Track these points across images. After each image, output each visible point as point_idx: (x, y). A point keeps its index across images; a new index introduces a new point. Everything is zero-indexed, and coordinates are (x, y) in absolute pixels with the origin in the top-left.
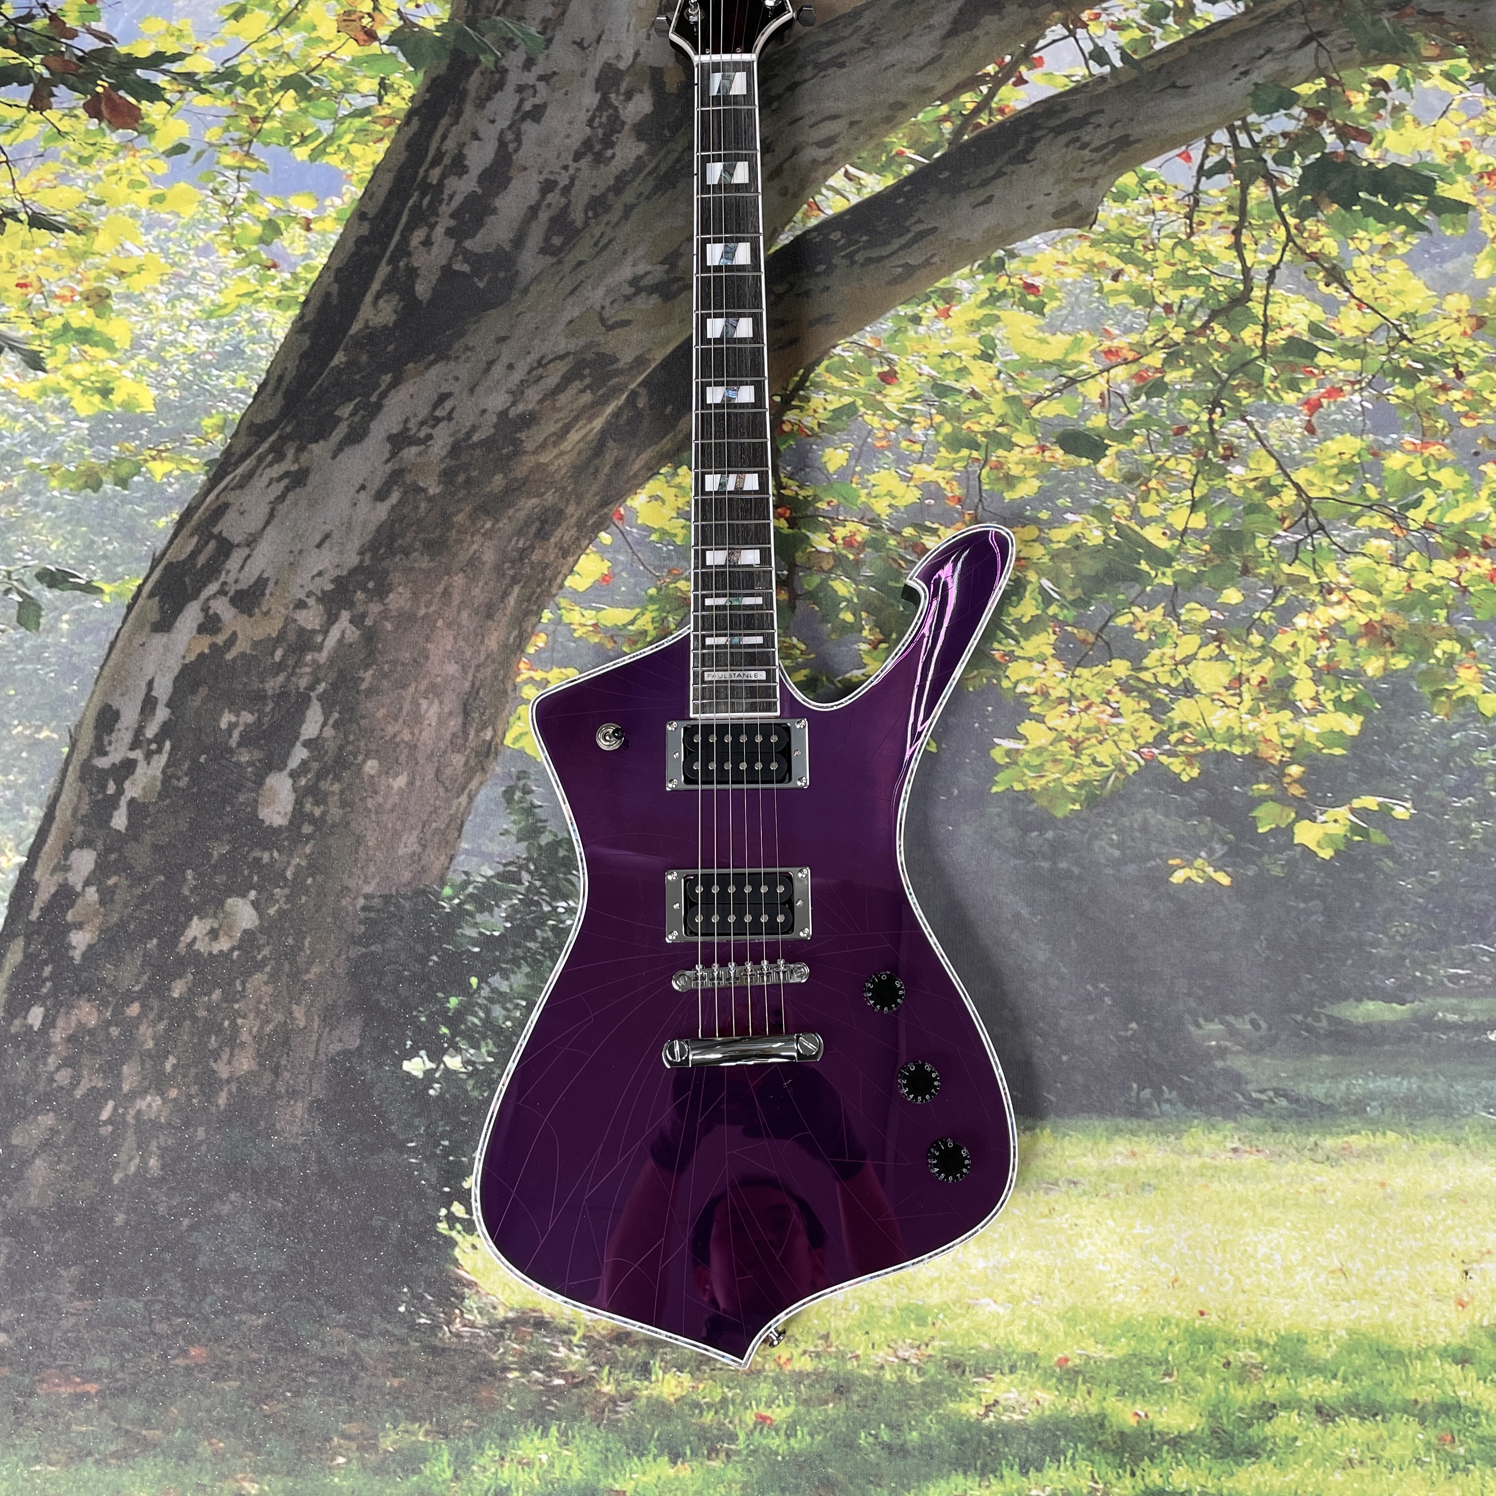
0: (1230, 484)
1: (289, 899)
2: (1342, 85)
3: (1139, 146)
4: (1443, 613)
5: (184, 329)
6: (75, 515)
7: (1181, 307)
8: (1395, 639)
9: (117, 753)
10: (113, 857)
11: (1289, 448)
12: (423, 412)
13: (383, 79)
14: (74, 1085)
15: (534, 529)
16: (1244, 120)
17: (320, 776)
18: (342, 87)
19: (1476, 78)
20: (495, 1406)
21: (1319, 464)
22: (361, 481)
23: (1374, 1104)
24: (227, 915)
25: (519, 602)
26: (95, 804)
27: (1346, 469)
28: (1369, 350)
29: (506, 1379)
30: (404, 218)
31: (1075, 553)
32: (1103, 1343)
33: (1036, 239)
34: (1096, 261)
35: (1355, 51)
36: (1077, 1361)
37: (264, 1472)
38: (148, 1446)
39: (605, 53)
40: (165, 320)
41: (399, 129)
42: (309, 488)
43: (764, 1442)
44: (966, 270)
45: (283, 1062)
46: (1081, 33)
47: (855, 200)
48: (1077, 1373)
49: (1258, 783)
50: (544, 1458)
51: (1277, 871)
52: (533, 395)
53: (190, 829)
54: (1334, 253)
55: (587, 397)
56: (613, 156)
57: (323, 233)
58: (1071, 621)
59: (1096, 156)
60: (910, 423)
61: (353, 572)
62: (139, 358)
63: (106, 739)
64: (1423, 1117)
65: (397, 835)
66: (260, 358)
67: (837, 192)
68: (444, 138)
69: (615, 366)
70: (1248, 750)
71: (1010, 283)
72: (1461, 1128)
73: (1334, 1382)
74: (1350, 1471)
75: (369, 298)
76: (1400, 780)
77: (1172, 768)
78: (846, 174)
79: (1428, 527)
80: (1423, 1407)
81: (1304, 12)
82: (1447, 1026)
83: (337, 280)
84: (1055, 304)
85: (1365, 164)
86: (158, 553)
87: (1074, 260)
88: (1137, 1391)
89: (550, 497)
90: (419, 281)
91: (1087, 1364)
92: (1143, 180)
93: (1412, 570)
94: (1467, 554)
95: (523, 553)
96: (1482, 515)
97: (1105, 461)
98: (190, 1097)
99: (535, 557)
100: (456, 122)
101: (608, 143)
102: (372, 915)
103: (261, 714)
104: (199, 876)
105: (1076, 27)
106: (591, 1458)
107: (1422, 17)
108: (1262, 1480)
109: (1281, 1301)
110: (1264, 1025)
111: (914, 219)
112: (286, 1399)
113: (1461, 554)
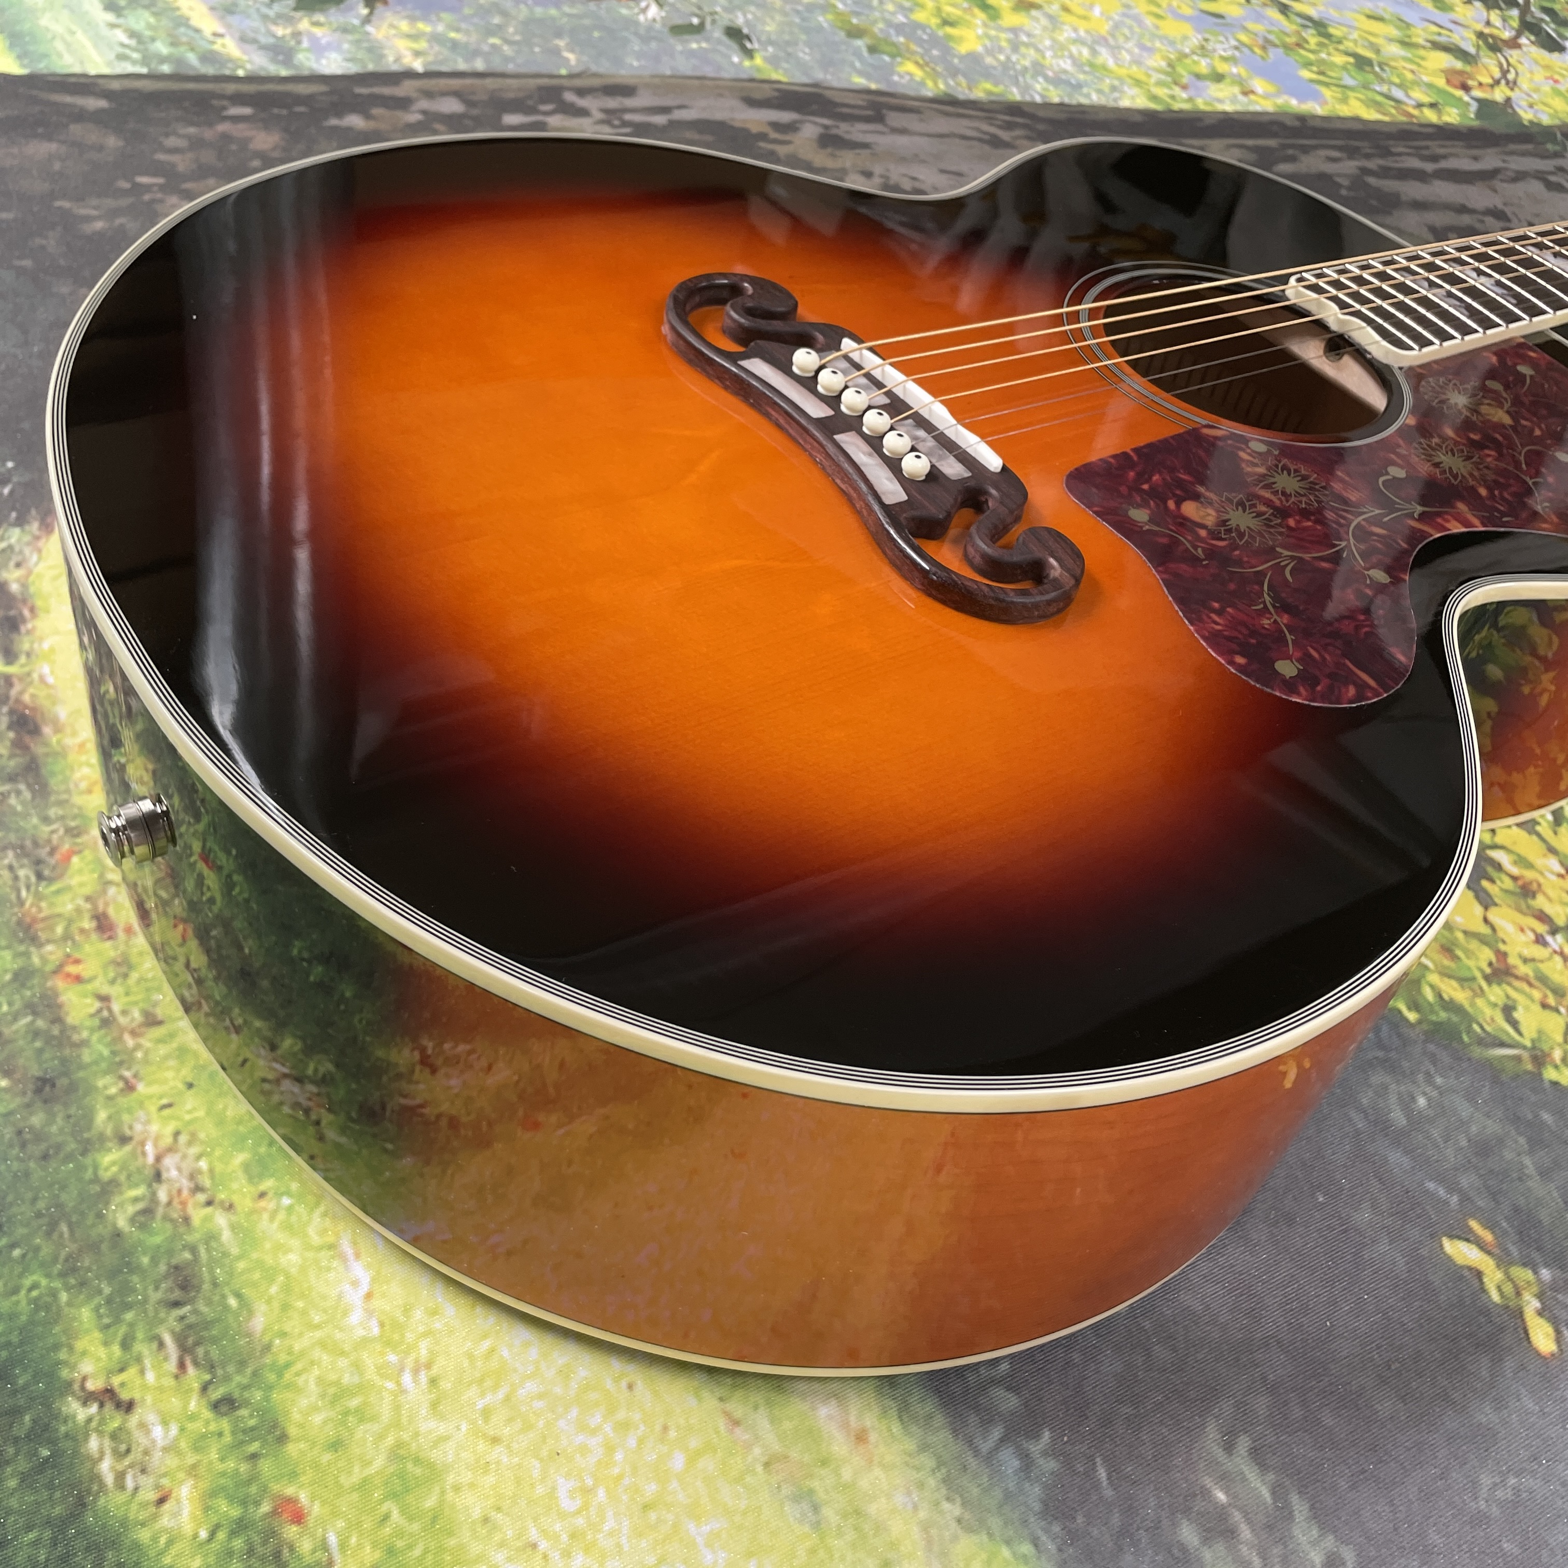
5: (1059, 53)
9: (589, 103)
13: (1439, 103)
18: (1397, 83)
36: (305, 1546)
41: (1410, 123)
48: (275, 1559)
62: (1003, 34)
86: (825, 85)
100: (1469, 148)
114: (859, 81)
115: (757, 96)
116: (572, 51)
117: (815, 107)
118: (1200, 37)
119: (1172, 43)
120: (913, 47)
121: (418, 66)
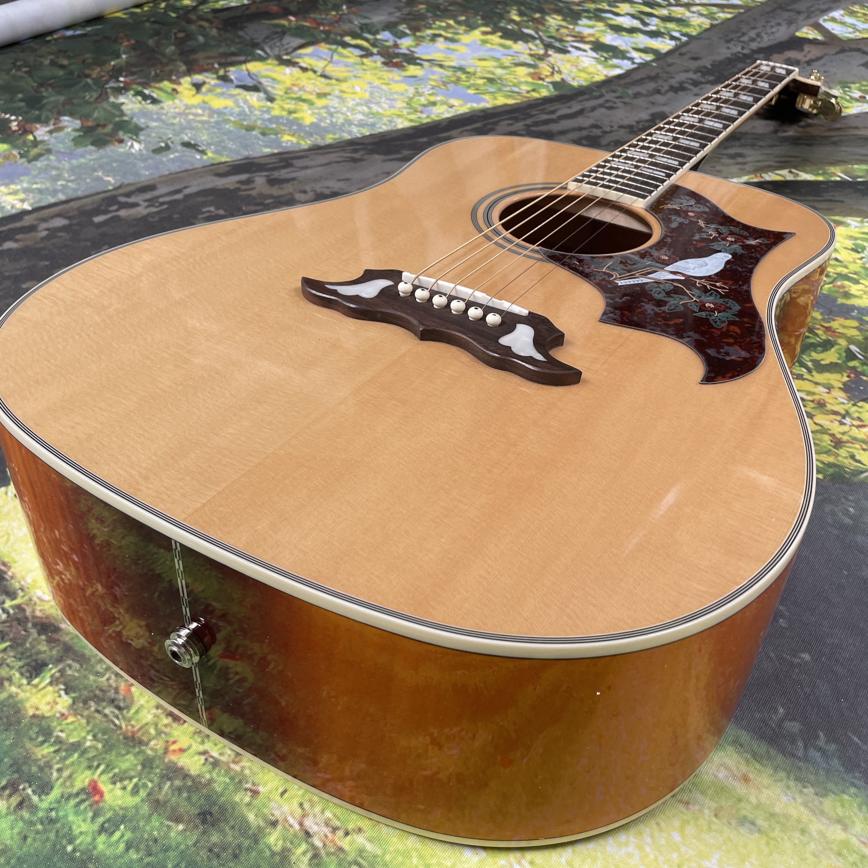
5: (353, 112)
9: (135, 199)
10: (76, 227)
13: (536, 89)
41: (529, 100)
42: (357, 165)
43: (71, 818)
44: (858, 219)
47: (791, 178)
57: (457, 110)
62: (321, 111)
67: (779, 175)
68: (551, 106)
75: (462, 129)
100: (563, 104)
114: (267, 151)
115: (220, 171)
116: (108, 176)
117: (254, 169)
118: (412, 88)
119: (402, 94)
120: (283, 128)
121: (27, 207)
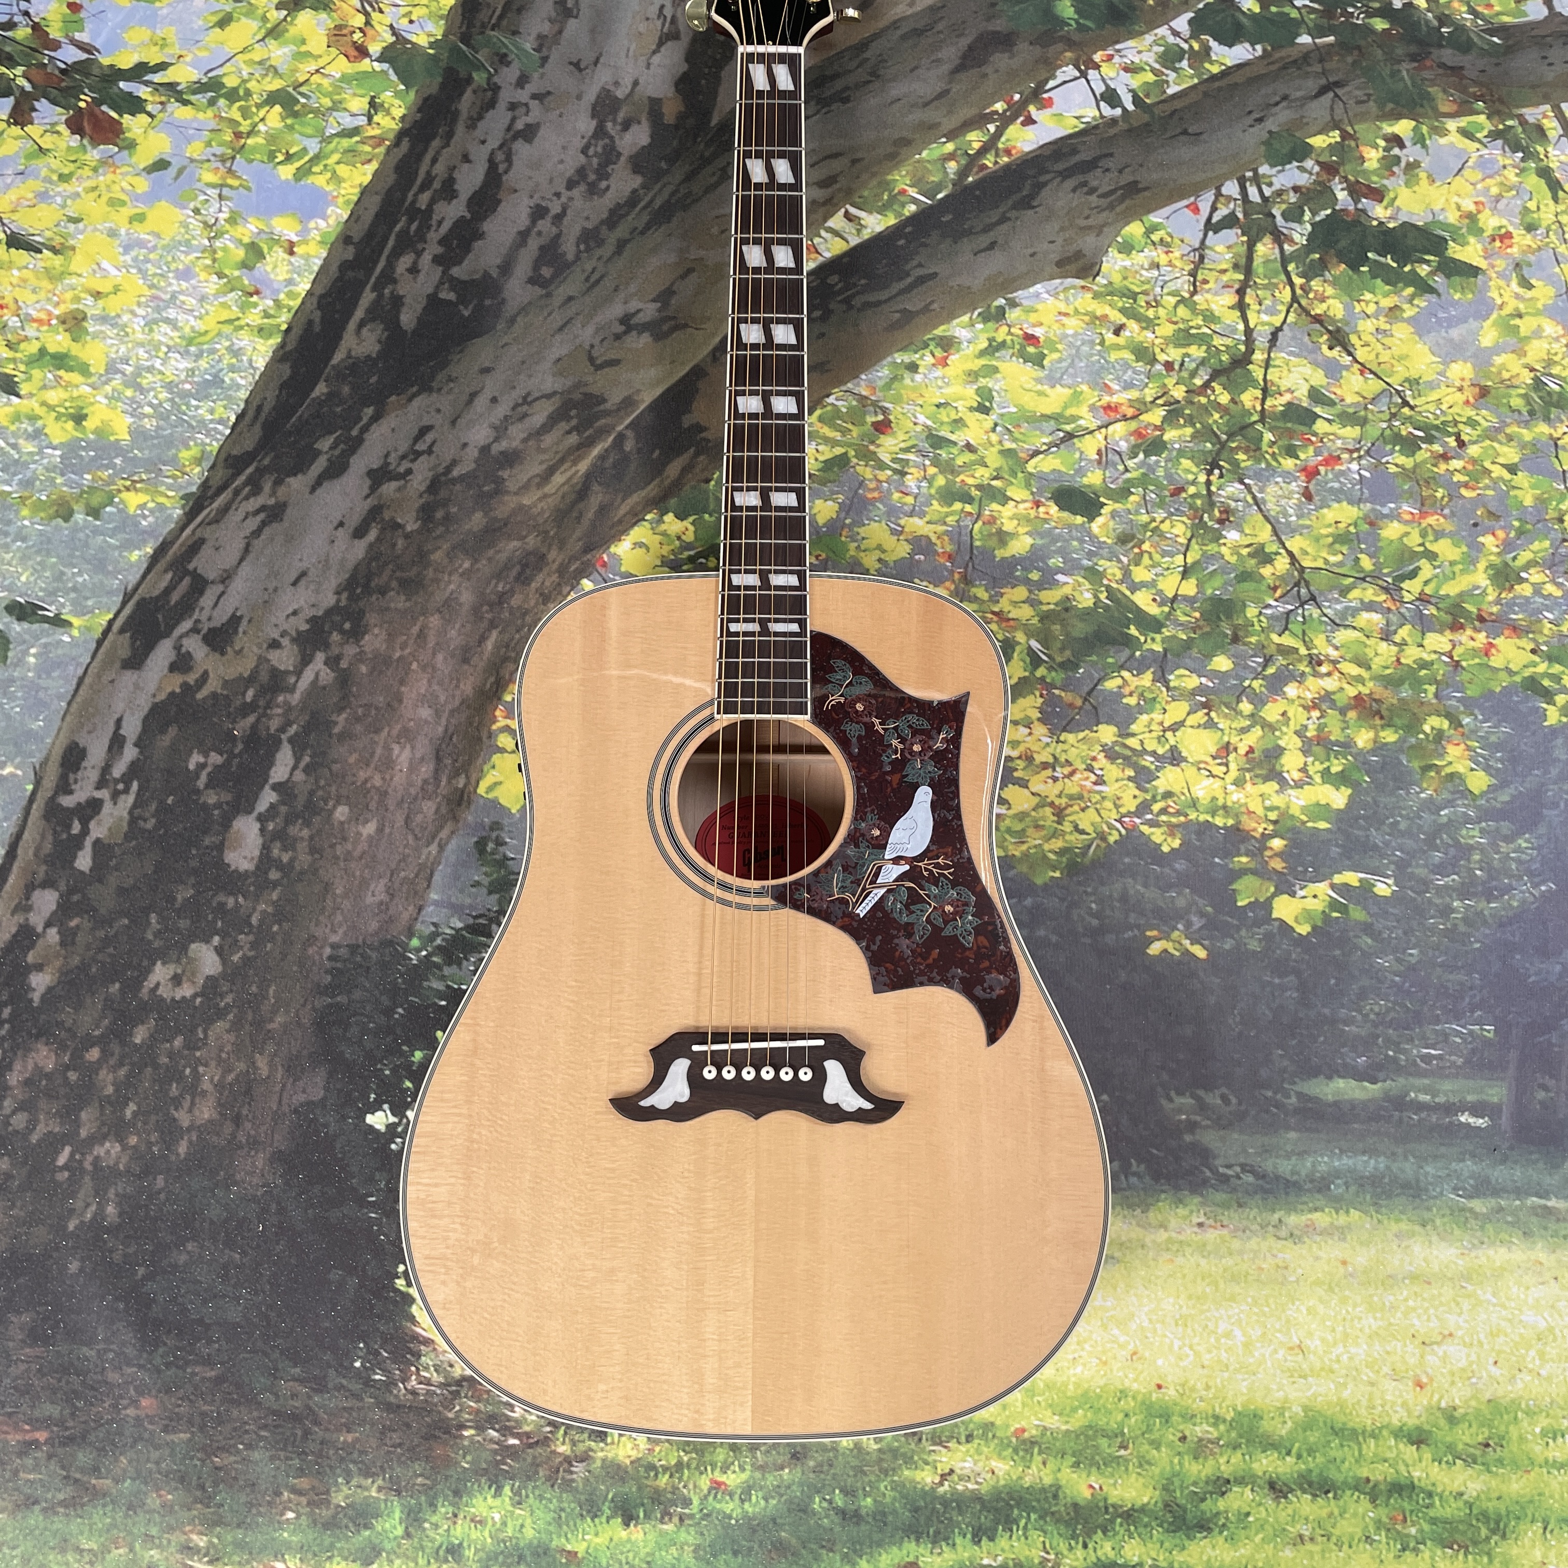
0: (1224, 550)
1: (254, 945)
2: (1356, 140)
3: (1146, 194)
4: (1432, 689)
5: (161, 355)
6: (45, 545)
7: (1182, 364)
8: (1385, 713)
9: (83, 792)
10: (75, 898)
11: (1286, 515)
12: (403, 447)
13: (373, 98)
14: (30, 1128)
15: (514, 572)
16: (1255, 171)
17: (289, 820)
18: (330, 104)
19: (1494, 135)
20: (449, 1462)
21: (1315, 532)
22: (339, 518)
23: (1339, 1181)
24: (191, 961)
25: (497, 647)
26: (57, 843)
27: (1341, 538)
28: (1370, 416)
29: (462, 1437)
30: (391, 243)
31: (1065, 615)
32: (1061, 1414)
33: (1038, 287)
34: (1098, 313)
35: (1371, 103)
36: (1034, 1432)
37: (216, 1523)
38: (97, 1495)
39: (601, 78)
40: (142, 345)
41: (389, 150)
42: (286, 524)
43: (718, 1506)
44: (966, 318)
45: (245, 1112)
46: (1092, 74)
47: (854, 241)
48: (1033, 1443)
49: (1239, 855)
50: (497, 1517)
51: (1254, 945)
52: (516, 434)
53: (155, 872)
54: (1339, 316)
55: (573, 439)
56: (608, 188)
57: (307, 257)
58: (1058, 684)
59: (1104, 202)
60: (903, 474)
61: (329, 612)
62: (114, 383)
63: (72, 777)
64: (1389, 1197)
65: (364, 884)
66: (239, 387)
67: (836, 233)
68: (434, 161)
69: (602, 407)
70: (1230, 822)
71: (1009, 333)
72: (1429, 1209)
73: (1288, 1459)
74: (1300, 1547)
75: (352, 325)
76: (1382, 856)
77: (1153, 838)
78: (847, 215)
79: (1423, 599)
80: (1375, 1486)
81: (1321, 61)
82: (1420, 1107)
83: (320, 306)
84: (1055, 356)
85: (1375, 223)
86: (130, 587)
87: (1077, 311)
88: (1093, 1464)
89: (532, 541)
90: (404, 310)
91: (1043, 1435)
92: (1150, 230)
93: (1403, 644)
94: (1462, 627)
95: (502, 598)
96: (1478, 587)
97: (1100, 520)
98: (150, 1144)
99: (516, 601)
100: (447, 145)
101: (603, 174)
102: (339, 965)
103: (232, 757)
104: (162, 919)
105: (1087, 68)
106: (544, 1516)
107: (1441, 71)
108: (1213, 1554)
109: (1240, 1376)
110: (1234, 1101)
111: (915, 263)
112: (238, 1451)
113: (1456, 627)
114: (137, 557)
115: (124, 653)
117: (161, 618)
119: (189, 245)
120: (104, 475)
